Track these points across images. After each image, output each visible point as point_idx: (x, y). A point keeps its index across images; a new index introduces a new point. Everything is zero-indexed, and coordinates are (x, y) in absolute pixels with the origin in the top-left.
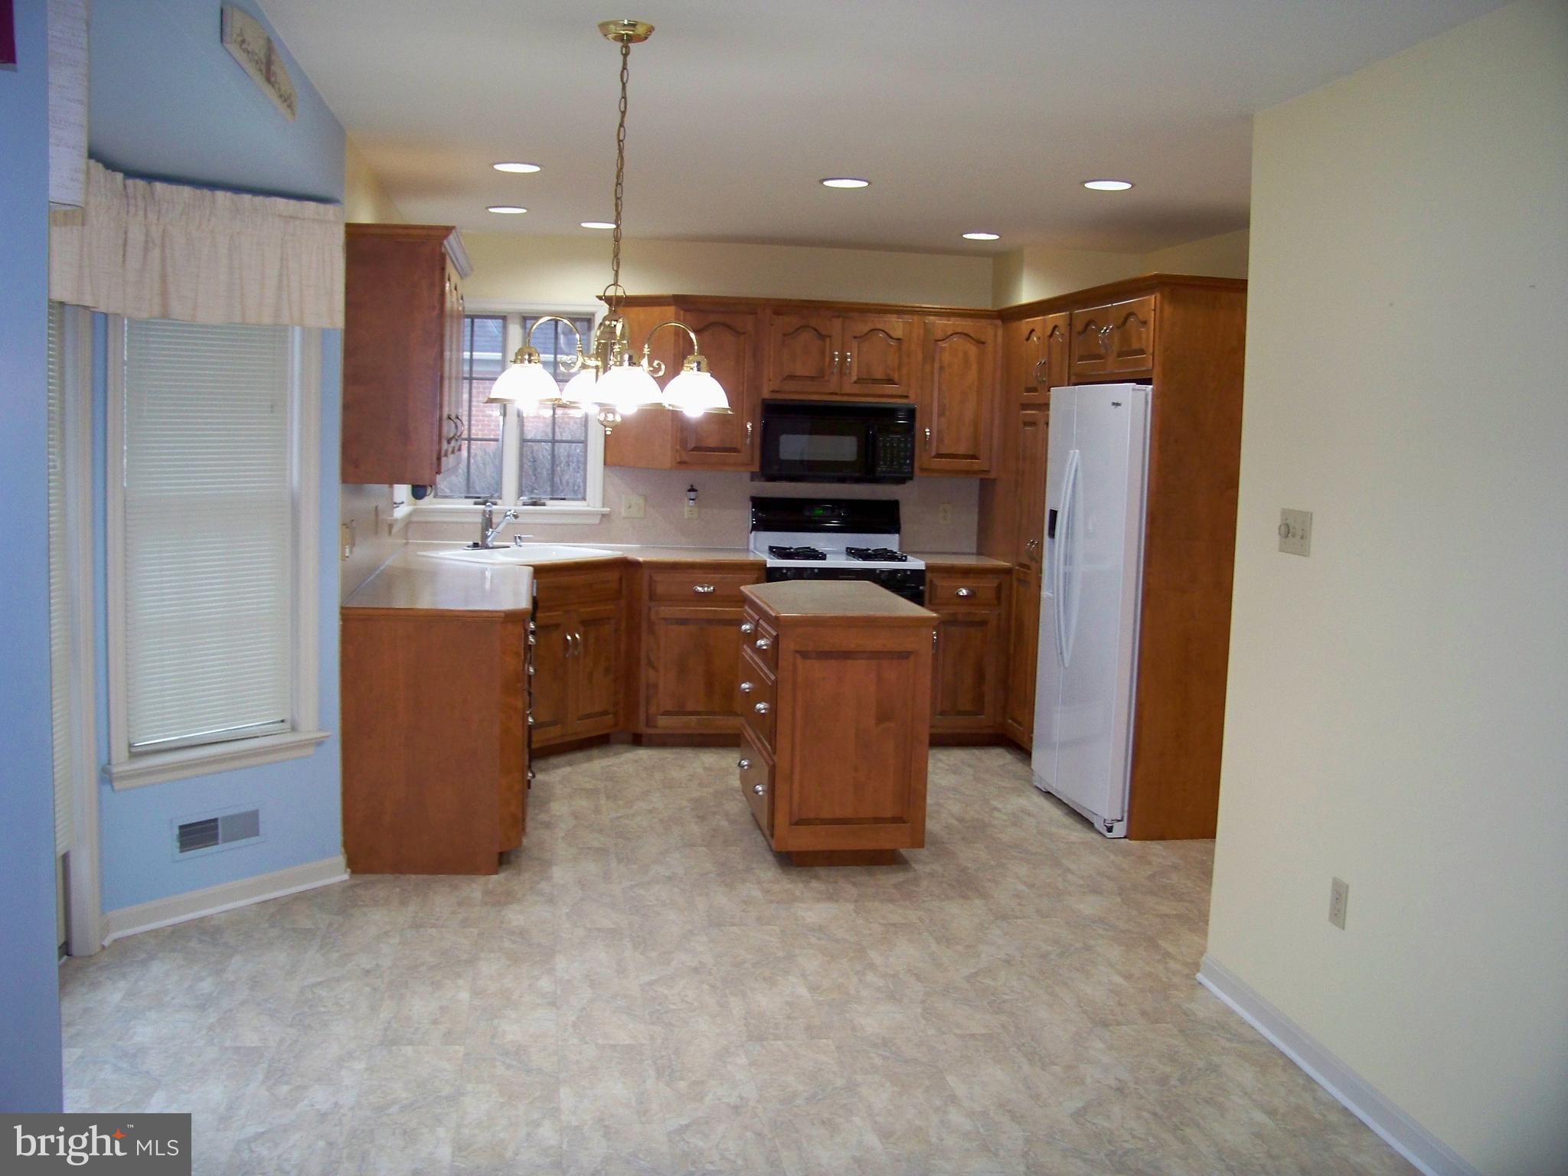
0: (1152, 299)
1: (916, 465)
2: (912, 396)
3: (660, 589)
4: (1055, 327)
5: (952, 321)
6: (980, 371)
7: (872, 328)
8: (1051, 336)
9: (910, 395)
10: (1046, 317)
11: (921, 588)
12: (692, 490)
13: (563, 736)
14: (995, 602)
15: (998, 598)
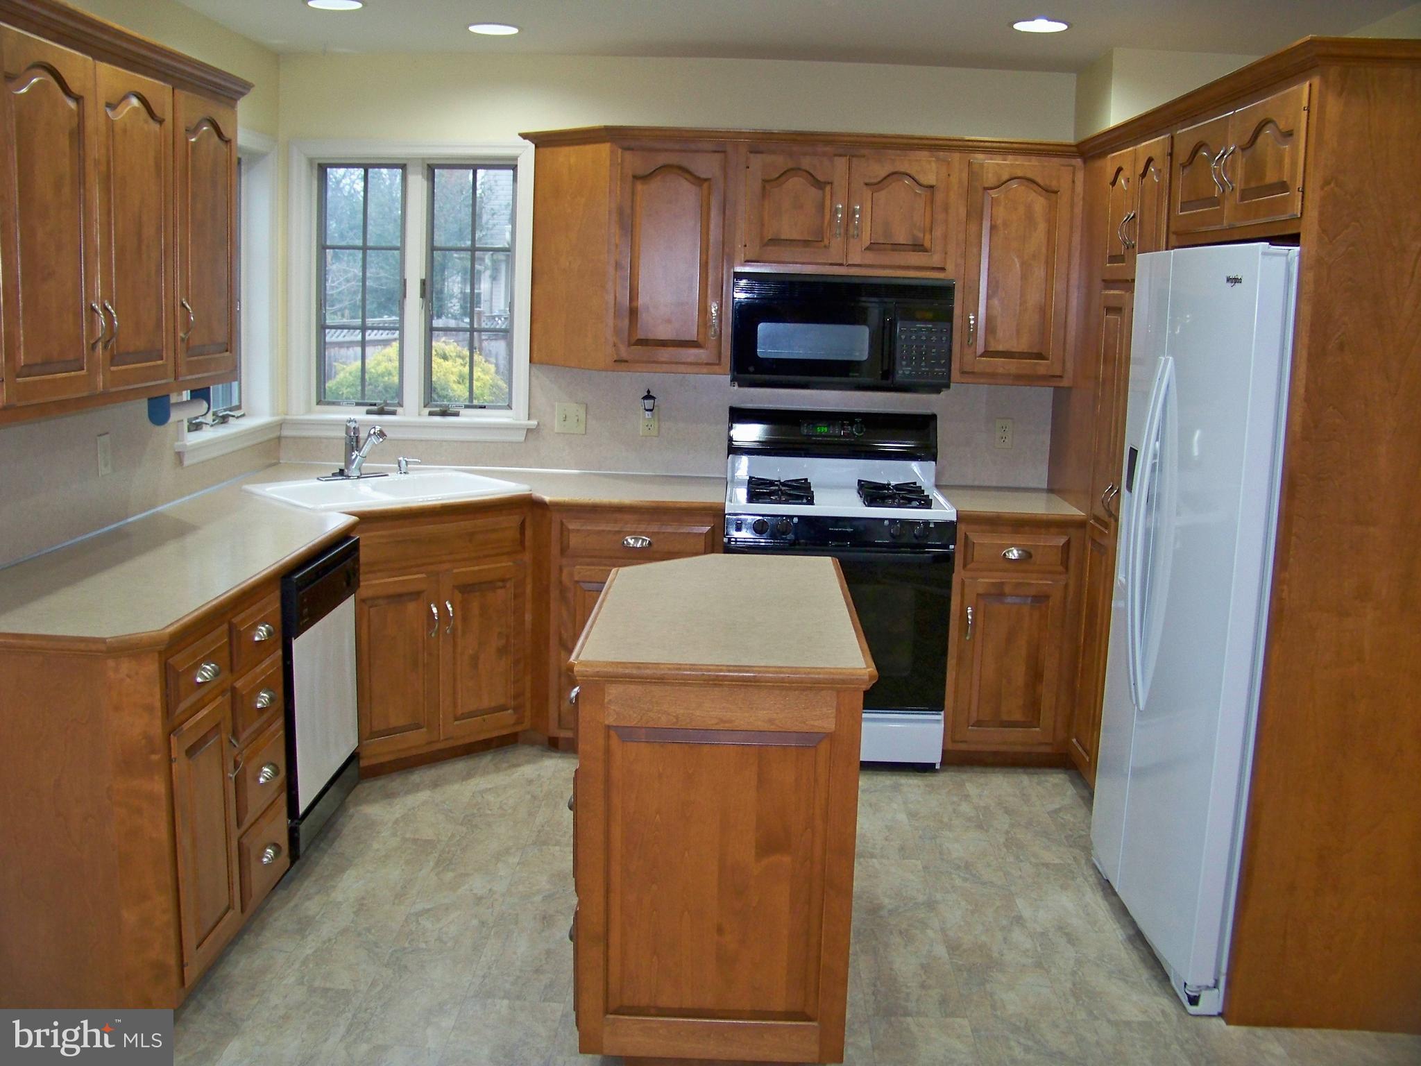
0: (1303, 91)
1: (955, 366)
2: (950, 267)
3: (574, 541)
4: (1150, 160)
5: (1010, 160)
6: (1050, 234)
7: (892, 170)
8: (1144, 175)
9: (947, 268)
10: (1139, 146)
11: (952, 547)
12: (648, 397)
13: (429, 743)
14: (1061, 569)
15: (1065, 563)
